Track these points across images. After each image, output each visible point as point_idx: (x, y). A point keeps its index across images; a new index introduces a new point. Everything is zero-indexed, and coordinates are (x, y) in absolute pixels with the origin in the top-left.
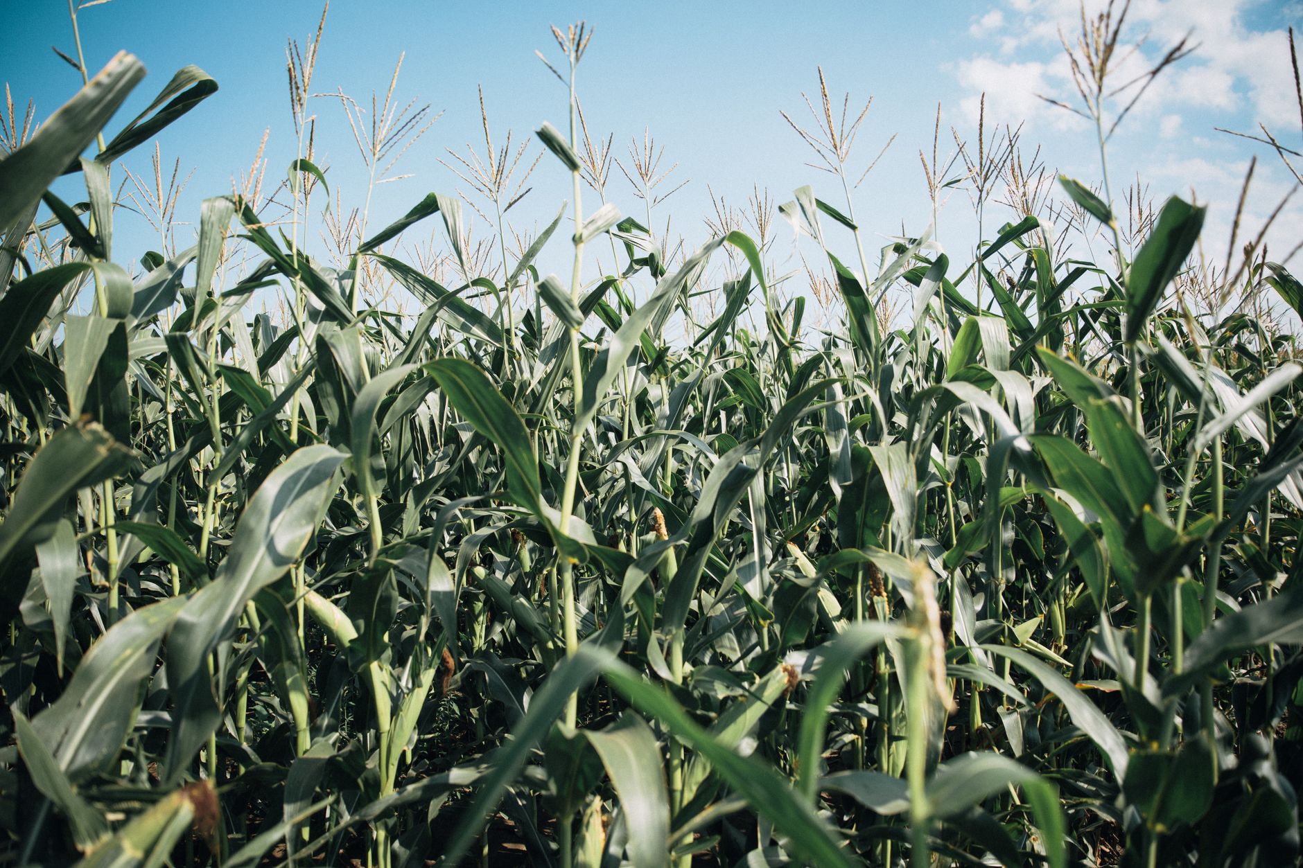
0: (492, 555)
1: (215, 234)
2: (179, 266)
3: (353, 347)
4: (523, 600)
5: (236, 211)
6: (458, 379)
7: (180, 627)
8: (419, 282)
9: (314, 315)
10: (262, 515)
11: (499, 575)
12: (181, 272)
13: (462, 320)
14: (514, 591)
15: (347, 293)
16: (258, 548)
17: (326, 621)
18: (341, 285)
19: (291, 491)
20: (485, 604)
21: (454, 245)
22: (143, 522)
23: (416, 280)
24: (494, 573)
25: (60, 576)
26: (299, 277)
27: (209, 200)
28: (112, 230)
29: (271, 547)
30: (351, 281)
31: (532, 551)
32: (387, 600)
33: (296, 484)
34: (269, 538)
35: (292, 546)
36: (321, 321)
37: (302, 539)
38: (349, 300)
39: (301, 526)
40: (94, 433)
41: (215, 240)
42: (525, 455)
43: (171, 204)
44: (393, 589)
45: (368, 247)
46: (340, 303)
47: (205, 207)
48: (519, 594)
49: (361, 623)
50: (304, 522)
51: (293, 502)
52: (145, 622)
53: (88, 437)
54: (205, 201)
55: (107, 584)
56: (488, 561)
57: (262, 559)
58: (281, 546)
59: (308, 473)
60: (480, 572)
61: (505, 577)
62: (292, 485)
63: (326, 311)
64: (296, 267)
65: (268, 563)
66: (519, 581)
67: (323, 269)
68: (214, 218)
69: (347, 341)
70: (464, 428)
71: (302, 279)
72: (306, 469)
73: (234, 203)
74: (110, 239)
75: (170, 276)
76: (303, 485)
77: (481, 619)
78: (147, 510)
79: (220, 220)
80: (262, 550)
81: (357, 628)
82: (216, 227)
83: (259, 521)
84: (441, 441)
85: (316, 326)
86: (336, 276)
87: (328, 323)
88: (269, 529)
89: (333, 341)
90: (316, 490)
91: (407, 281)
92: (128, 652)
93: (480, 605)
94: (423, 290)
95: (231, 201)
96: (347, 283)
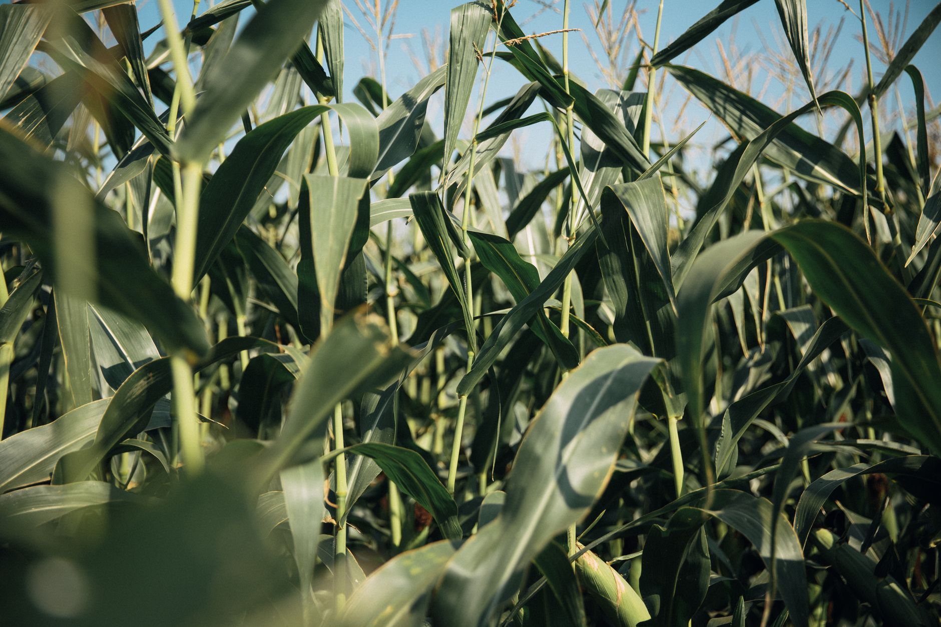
0: (842, 513)
1: (469, 56)
2: (419, 100)
3: (654, 205)
4: (894, 586)
5: (494, 20)
6: (822, 250)
7: (451, 582)
8: (733, 102)
9: (591, 159)
10: (551, 438)
11: (854, 543)
12: (423, 107)
13: (799, 155)
14: (881, 570)
15: (636, 123)
16: (546, 482)
17: (605, 593)
18: (626, 115)
19: (588, 406)
20: (825, 588)
21: (793, 46)
22: (377, 442)
23: (727, 99)
24: (847, 541)
25: (306, 509)
26: (571, 107)
27: (459, 8)
28: (344, 58)
29: (563, 481)
30: (640, 107)
31: (899, 510)
32: (694, 569)
33: (593, 398)
34: (560, 469)
35: (591, 482)
36: (600, 167)
37: (603, 472)
38: (638, 133)
39: (601, 455)
40: (372, 327)
41: (468, 63)
42: (924, 363)
43: (391, 10)
44: (704, 555)
45: (663, 58)
46: (625, 139)
47: (455, 18)
48: (889, 577)
49: (657, 599)
50: (604, 450)
51: (589, 422)
52: (406, 572)
53: (366, 333)
54: (454, 10)
55: (334, 522)
56: (836, 523)
57: (552, 497)
58: (576, 480)
59: (609, 382)
60: (826, 536)
61: (864, 548)
62: (588, 400)
63: (607, 151)
64: (568, 92)
65: (560, 504)
66: (888, 555)
67: (602, 92)
68: (466, 34)
69: (646, 197)
70: (796, 318)
71: (575, 109)
72: (606, 377)
73: (491, 10)
74: (341, 70)
75: (408, 115)
76: (603, 399)
77: (819, 611)
78: (381, 426)
79: (474, 35)
80: (552, 486)
81: (650, 608)
82: (469, 46)
83: (547, 446)
84: (762, 337)
85: (593, 174)
86: (619, 101)
87: (610, 169)
88: (560, 458)
89: (626, 196)
90: (620, 406)
91: (713, 101)
92: (389, 610)
93: (818, 589)
94: (737, 113)
95: (487, 8)
96: (635, 111)
